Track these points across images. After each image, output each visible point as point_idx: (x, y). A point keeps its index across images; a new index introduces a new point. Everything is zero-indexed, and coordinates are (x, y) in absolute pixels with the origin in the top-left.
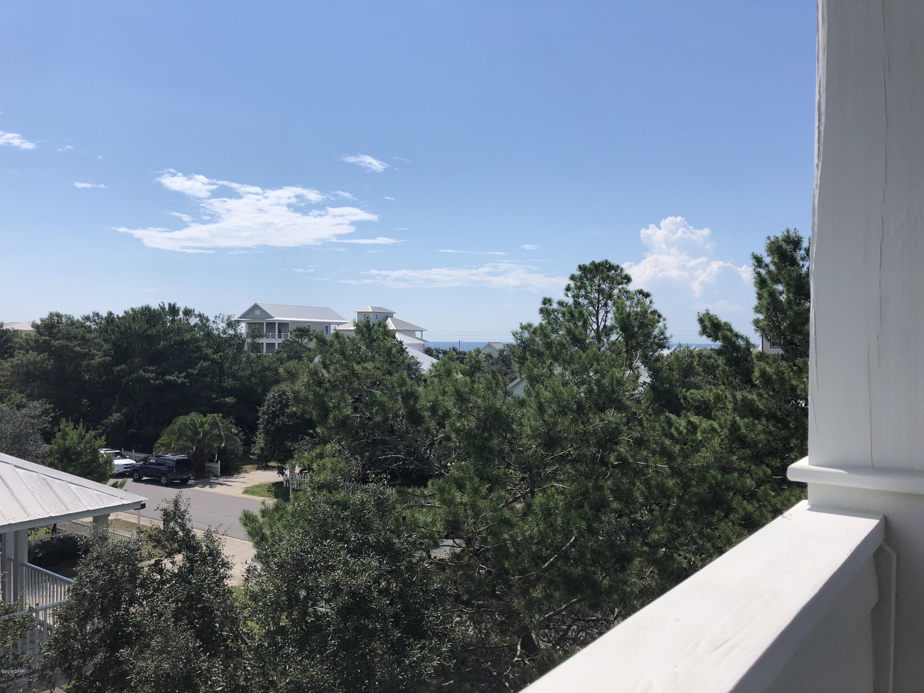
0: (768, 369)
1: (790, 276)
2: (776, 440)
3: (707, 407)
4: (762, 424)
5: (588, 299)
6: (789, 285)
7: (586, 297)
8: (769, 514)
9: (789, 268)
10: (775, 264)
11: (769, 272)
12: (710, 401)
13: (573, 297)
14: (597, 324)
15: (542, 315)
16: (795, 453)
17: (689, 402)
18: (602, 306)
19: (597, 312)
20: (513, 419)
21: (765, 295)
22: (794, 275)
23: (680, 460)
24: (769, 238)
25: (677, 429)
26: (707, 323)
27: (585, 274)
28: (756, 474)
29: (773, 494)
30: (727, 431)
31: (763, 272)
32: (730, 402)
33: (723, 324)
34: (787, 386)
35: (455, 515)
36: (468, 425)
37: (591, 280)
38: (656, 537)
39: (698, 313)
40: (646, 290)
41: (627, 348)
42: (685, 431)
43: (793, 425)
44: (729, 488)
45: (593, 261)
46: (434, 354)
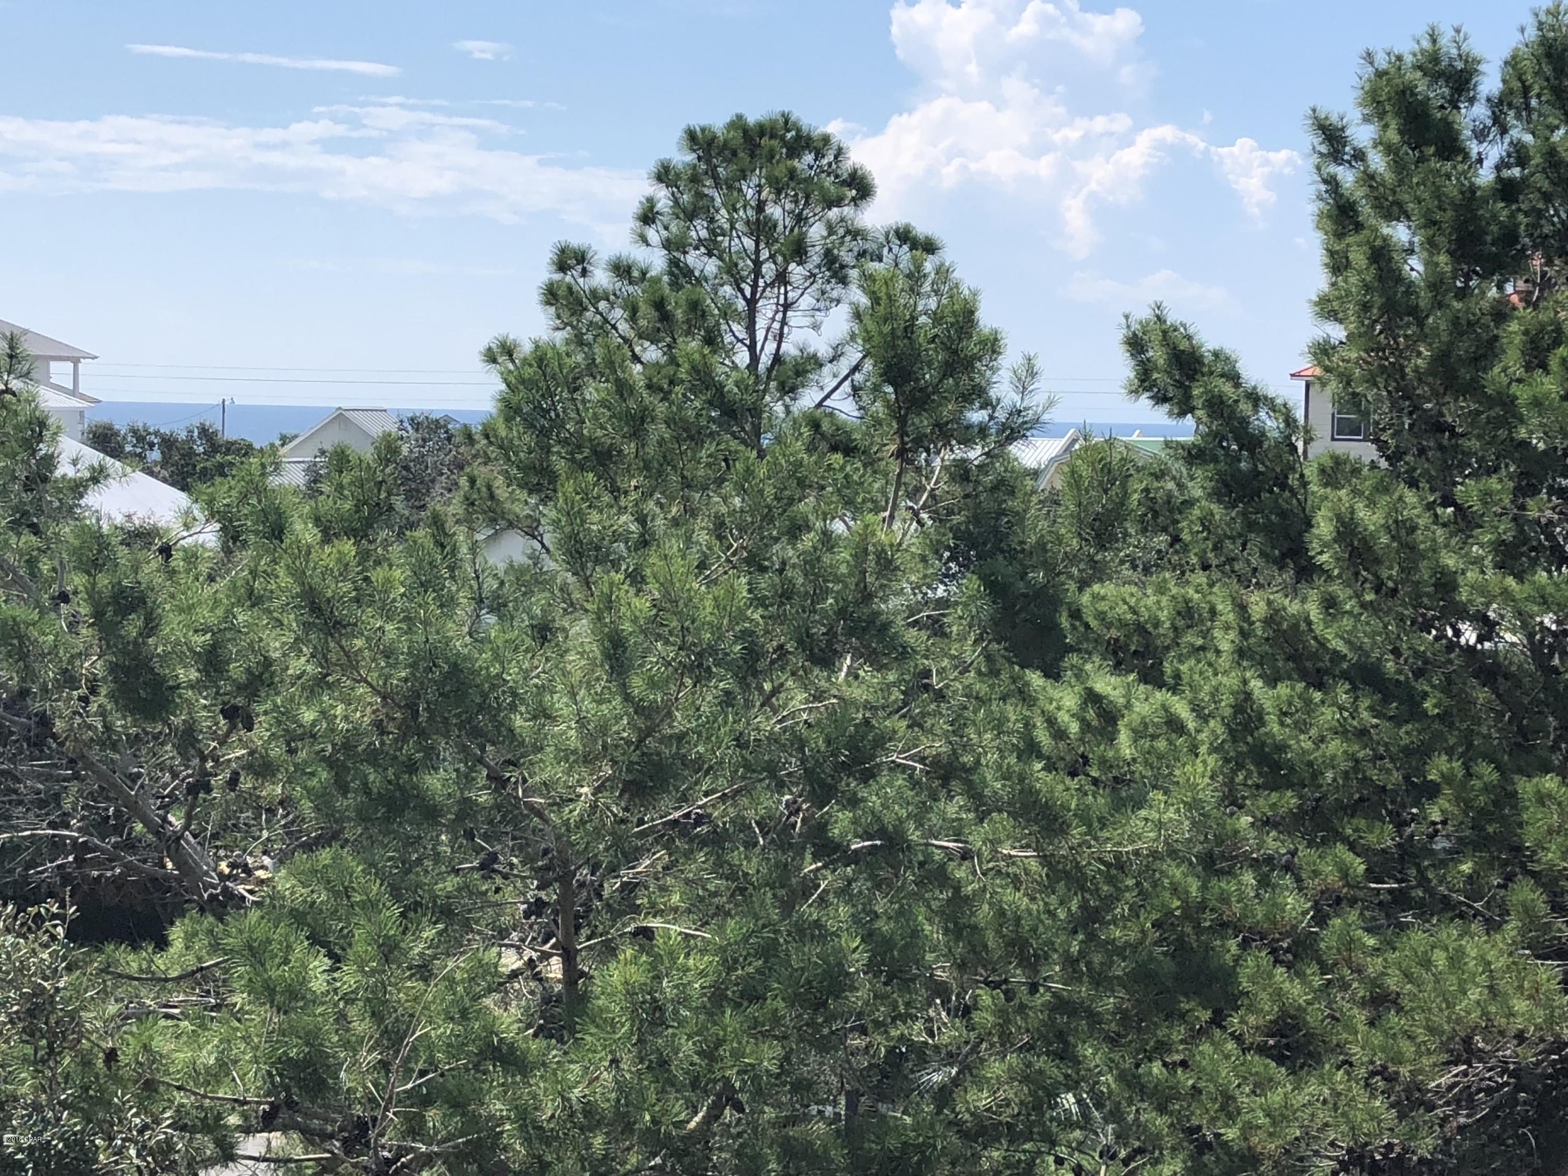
0: (1362, 513)
1: (1438, 194)
2: (1382, 758)
3: (1147, 646)
4: (1335, 704)
5: (720, 258)
6: (1435, 223)
7: (711, 247)
8: (1356, 1011)
9: (1435, 164)
10: (1389, 149)
11: (1369, 178)
12: (1157, 624)
13: (667, 245)
14: (752, 348)
15: (552, 310)
16: (1442, 801)
17: (1087, 626)
18: (767, 285)
19: (752, 303)
20: (514, 694)
21: (1358, 257)
22: (1451, 189)
23: (1077, 832)
24: (1369, 57)
25: (1051, 722)
26: (1157, 354)
27: (708, 162)
28: (1316, 873)
29: (1371, 942)
30: (1220, 730)
31: (1347, 177)
32: (1227, 628)
33: (1208, 358)
34: (1424, 572)
35: (311, 1038)
36: (346, 718)
37: (731, 186)
38: (982, 1100)
39: (1127, 317)
40: (921, 229)
41: (903, 443)
42: (1074, 728)
43: (1435, 706)
44: (1224, 925)
45: (740, 117)
46: (128, 448)
